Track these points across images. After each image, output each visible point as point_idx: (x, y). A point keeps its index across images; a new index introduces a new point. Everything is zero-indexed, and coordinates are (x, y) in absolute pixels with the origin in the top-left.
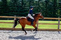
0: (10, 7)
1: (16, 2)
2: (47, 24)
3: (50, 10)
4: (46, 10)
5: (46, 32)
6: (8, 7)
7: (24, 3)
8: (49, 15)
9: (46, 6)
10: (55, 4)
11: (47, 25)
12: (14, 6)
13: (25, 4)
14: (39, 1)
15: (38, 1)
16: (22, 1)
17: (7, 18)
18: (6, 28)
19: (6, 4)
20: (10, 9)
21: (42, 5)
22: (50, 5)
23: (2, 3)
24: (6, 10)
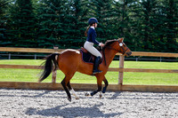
0: (41, 20)
1: (58, 6)
2: (148, 71)
3: (157, 29)
4: (146, 28)
5: (146, 94)
6: (36, 20)
7: (81, 10)
8: (154, 44)
9: (147, 19)
10: (171, 13)
11: (150, 74)
12: (53, 19)
13: (85, 13)
14: (126, 3)
15: (123, 3)
16: (76, 5)
17: (31, 53)
18: (28, 84)
19: (28, 13)
20: (41, 27)
21: (135, 16)
22: (159, 15)
23: (17, 9)
24: (29, 29)
